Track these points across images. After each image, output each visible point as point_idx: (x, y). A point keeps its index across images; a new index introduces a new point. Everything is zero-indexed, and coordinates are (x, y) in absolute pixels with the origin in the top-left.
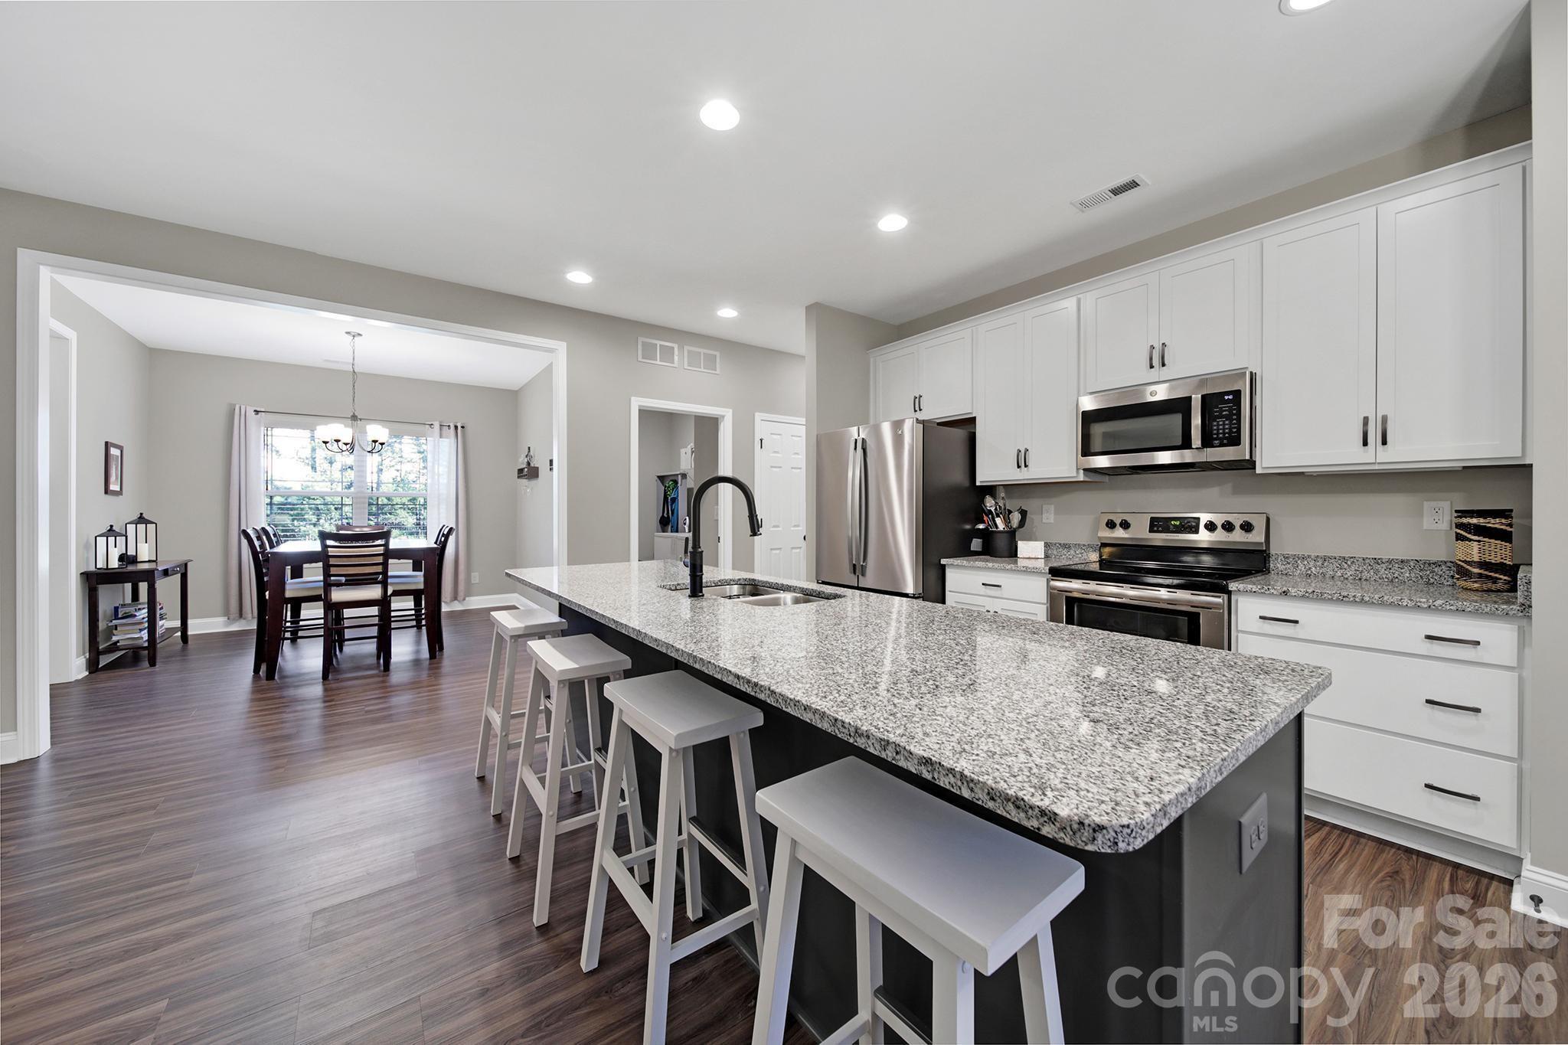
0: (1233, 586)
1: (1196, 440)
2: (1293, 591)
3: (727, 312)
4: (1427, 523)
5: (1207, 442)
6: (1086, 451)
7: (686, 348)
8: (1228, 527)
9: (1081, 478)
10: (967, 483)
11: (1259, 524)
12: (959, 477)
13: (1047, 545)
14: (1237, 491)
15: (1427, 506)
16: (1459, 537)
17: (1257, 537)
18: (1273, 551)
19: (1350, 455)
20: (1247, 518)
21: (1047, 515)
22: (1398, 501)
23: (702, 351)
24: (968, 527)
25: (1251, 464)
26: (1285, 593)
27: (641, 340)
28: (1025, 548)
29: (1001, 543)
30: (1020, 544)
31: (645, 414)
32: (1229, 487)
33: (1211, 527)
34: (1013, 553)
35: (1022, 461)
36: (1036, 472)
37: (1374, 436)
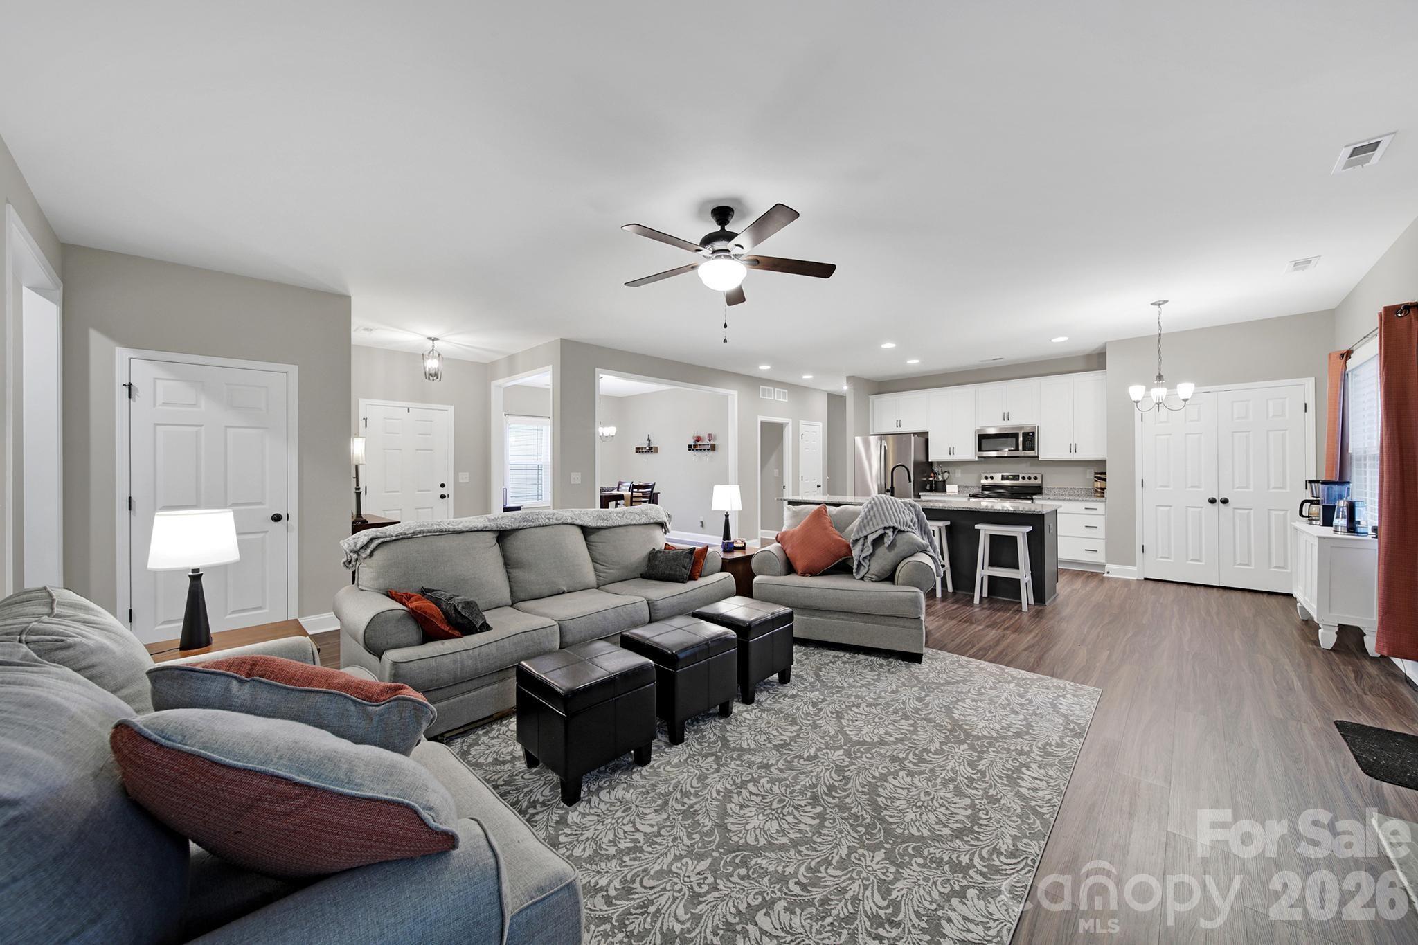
0: (1034, 497)
1: (1021, 447)
2: (1051, 498)
3: (807, 377)
4: (1088, 477)
5: (1024, 449)
6: (980, 449)
7: (776, 389)
8: (1029, 478)
9: (977, 460)
10: (924, 460)
11: (1039, 478)
12: (922, 458)
13: (958, 486)
14: (1032, 465)
15: (1088, 471)
16: (1095, 481)
17: (1038, 482)
18: (1044, 487)
19: (1066, 456)
20: (1035, 475)
21: (958, 474)
22: (1080, 469)
23: (781, 390)
24: (925, 479)
25: (1038, 457)
26: (1049, 498)
27: (761, 387)
28: (949, 488)
29: (940, 486)
30: (948, 486)
31: (762, 423)
32: (1029, 464)
33: (1024, 478)
34: (945, 491)
35: (951, 452)
36: (957, 457)
37: (1073, 450)
